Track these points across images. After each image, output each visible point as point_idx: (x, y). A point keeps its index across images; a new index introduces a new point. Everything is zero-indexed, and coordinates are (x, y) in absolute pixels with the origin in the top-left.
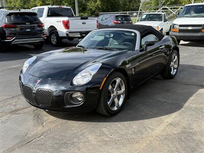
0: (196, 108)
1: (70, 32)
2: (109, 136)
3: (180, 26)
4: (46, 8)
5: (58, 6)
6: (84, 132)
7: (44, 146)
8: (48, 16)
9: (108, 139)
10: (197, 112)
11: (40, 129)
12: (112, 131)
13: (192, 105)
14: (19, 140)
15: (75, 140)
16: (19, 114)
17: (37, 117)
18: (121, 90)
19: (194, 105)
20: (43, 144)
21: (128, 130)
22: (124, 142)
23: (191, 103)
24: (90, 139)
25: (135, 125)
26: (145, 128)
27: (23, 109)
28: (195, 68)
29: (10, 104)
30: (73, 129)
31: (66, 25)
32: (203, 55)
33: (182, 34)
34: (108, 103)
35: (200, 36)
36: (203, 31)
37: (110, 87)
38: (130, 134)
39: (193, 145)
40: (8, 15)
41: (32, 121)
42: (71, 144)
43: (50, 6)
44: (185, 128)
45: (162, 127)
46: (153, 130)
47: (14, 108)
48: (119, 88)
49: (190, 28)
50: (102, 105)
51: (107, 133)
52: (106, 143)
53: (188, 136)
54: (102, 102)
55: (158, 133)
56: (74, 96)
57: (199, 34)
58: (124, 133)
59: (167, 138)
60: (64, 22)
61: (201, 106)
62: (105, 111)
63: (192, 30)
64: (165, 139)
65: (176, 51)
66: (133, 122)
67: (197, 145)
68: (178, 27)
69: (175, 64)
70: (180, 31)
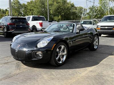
0: (107, 64)
1: (43, 28)
2: (55, 76)
3: (101, 26)
4: (31, 17)
5: (38, 16)
6: (41, 73)
7: (18, 79)
8: (32, 20)
9: (54, 77)
10: (107, 66)
11: (18, 71)
12: (57, 73)
13: (104, 63)
14: (5, 76)
15: (36, 77)
16: (8, 64)
17: (18, 66)
18: (64, 52)
19: (106, 63)
20: (18, 78)
21: (67, 73)
22: (63, 79)
23: (104, 62)
24: (44, 77)
25: (71, 71)
26: (76, 72)
27: (11, 62)
28: (108, 46)
29: (5, 60)
30: (36, 72)
31: (41, 25)
32: (113, 41)
33: (102, 31)
34: (57, 59)
35: (112, 32)
36: (113, 29)
37: (58, 50)
38: (67, 75)
39: (102, 81)
40: (11, 19)
41: (15, 67)
42: (33, 79)
43: (34, 16)
44: (99, 73)
45: (86, 72)
46: (80, 73)
47: (6, 61)
48: (63, 51)
49: (106, 28)
50: (53, 59)
51: (54, 74)
52: (53, 79)
53: (100, 77)
54: (53, 57)
55: (83, 75)
56: (37, 53)
57: (111, 31)
58: (64, 74)
59: (88, 77)
60: (40, 23)
61: (110, 63)
62: (54, 63)
63: (107, 28)
64: (87, 78)
65: (97, 36)
66: (70, 70)
67: (105, 81)
68: (100, 27)
69: (96, 43)
70: (101, 29)
